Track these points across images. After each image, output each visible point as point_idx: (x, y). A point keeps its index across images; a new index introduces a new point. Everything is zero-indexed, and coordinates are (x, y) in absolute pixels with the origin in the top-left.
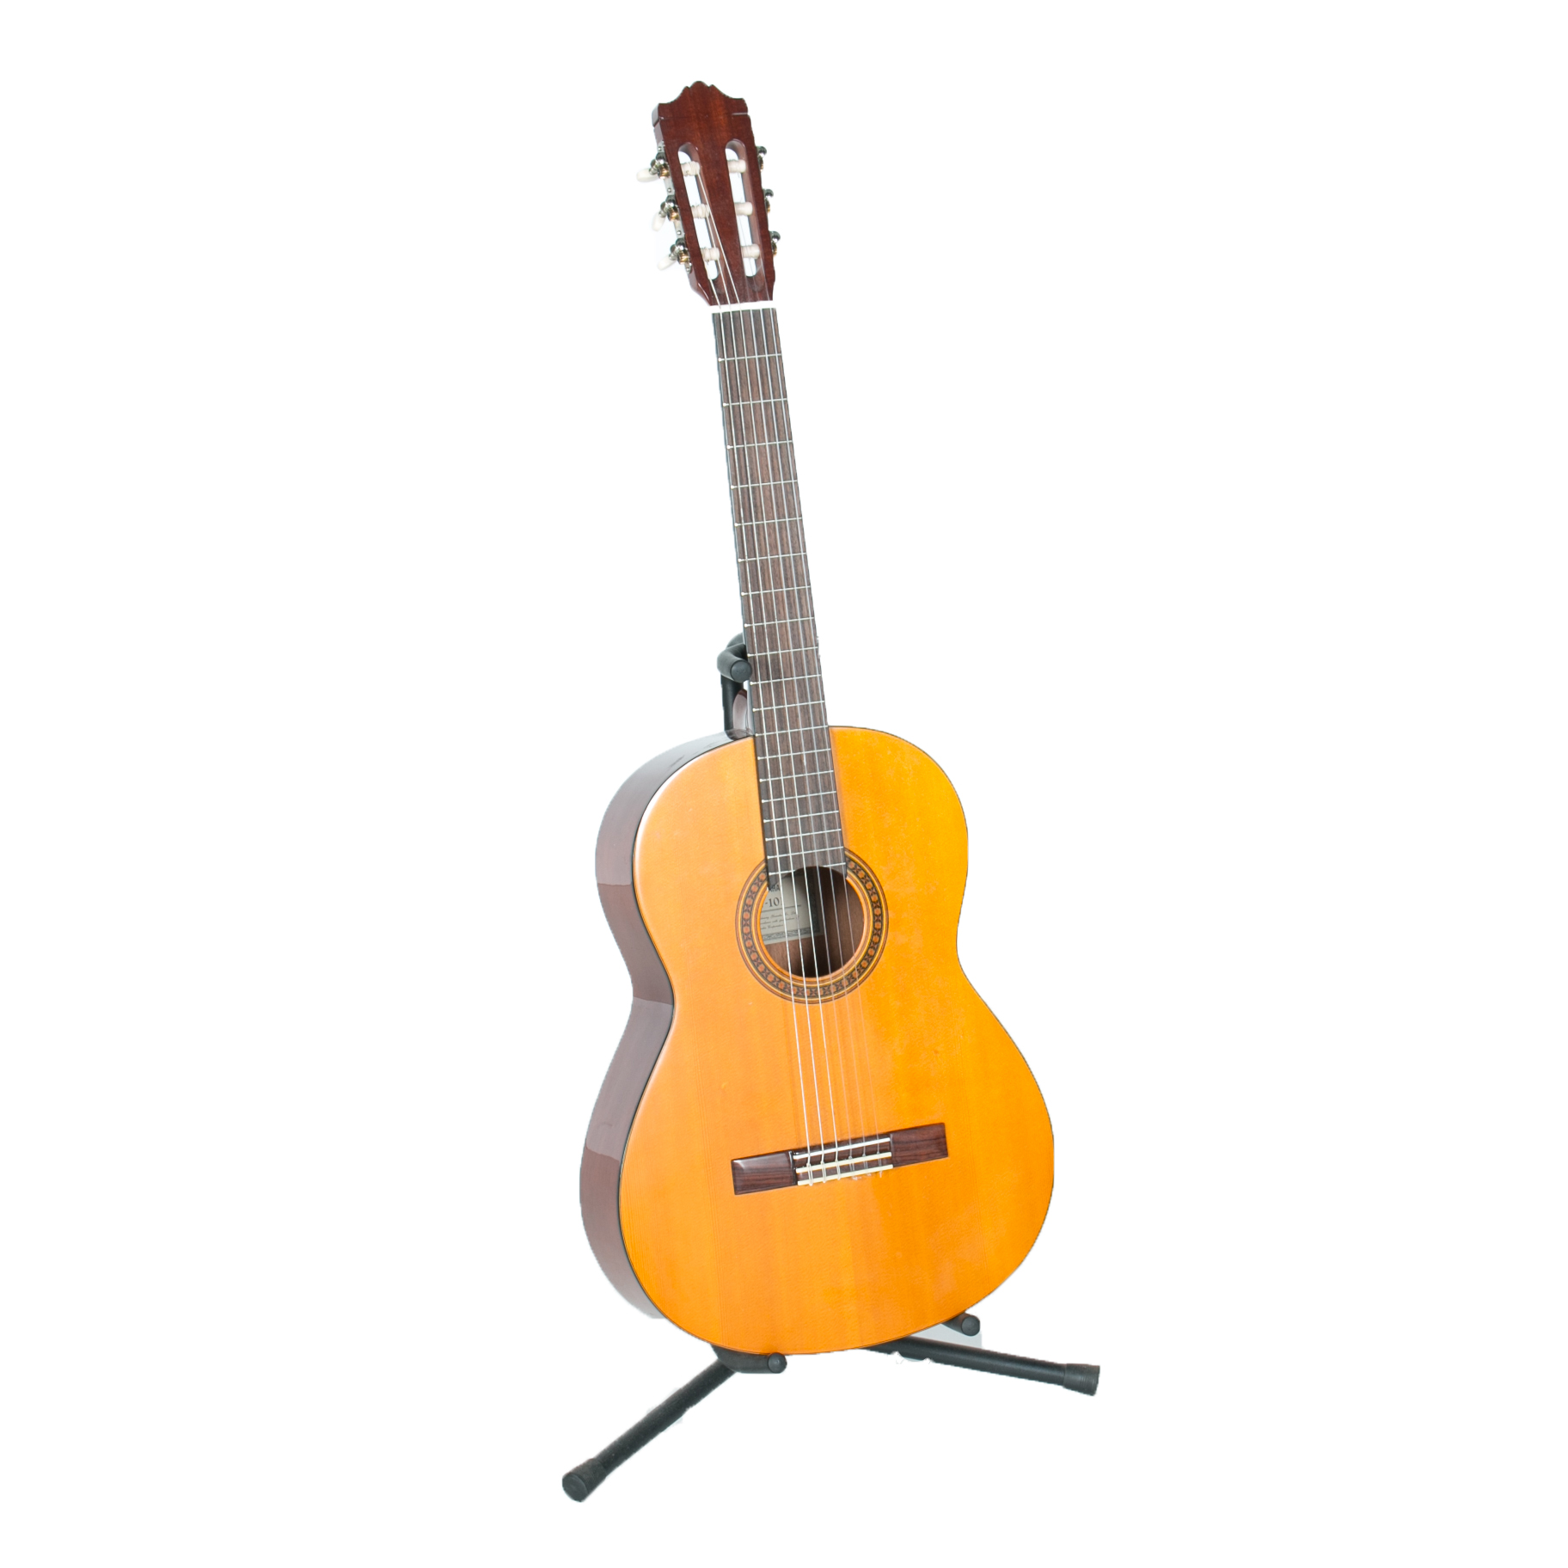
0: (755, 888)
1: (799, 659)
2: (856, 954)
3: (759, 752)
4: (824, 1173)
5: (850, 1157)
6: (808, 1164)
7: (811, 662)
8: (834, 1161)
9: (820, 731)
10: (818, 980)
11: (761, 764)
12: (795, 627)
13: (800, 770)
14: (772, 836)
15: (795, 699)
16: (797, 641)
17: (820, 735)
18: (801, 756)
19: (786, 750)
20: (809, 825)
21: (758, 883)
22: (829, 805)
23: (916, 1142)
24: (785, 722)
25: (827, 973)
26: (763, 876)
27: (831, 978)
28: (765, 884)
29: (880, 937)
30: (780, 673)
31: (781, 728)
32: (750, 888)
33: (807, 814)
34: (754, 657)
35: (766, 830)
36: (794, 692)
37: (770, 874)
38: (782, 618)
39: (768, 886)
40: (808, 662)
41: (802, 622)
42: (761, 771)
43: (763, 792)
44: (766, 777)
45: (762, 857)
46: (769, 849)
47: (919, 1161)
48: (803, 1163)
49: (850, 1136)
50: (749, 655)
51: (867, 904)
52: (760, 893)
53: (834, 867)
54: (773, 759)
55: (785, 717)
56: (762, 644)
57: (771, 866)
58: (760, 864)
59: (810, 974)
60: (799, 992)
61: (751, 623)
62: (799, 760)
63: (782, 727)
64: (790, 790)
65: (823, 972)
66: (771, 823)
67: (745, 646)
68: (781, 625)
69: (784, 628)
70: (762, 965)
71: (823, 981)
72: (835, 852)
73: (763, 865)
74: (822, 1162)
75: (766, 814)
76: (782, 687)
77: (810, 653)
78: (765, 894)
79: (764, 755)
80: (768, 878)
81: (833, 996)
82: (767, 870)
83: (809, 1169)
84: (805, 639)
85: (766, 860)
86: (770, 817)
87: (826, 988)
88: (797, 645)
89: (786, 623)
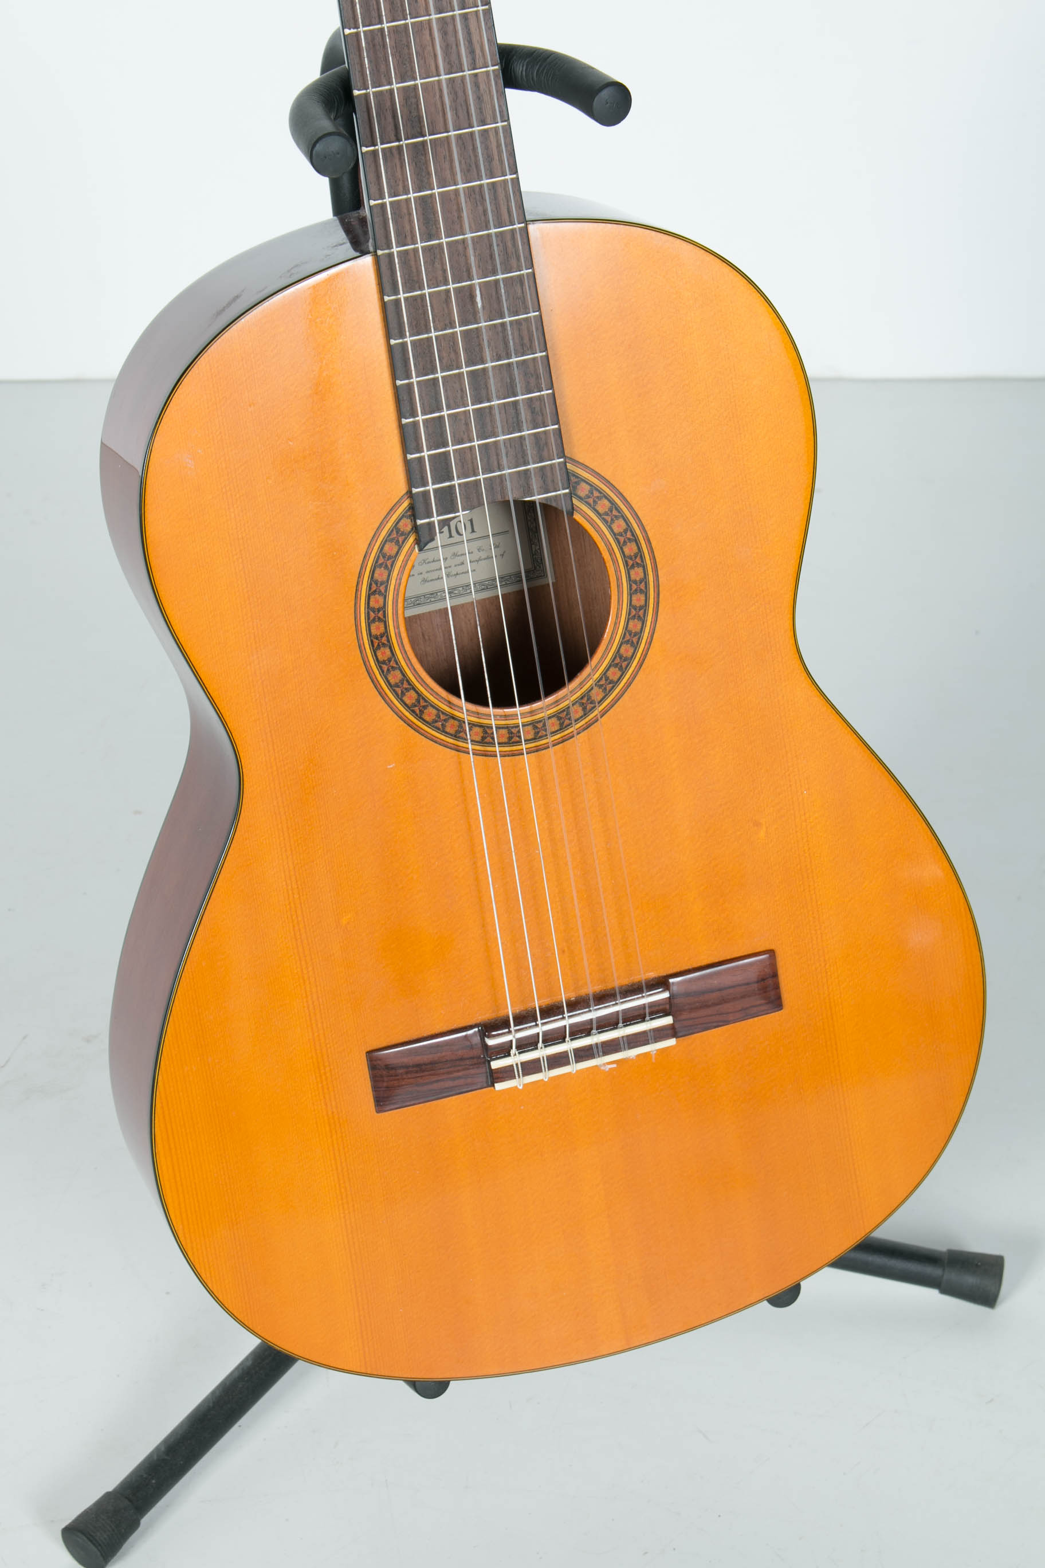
0: (390, 549)
1: (460, 93)
2: (594, 662)
3: (387, 287)
4: (544, 1064)
5: (594, 1031)
6: (514, 1051)
7: (486, 98)
8: (564, 1041)
9: (508, 237)
10: (519, 713)
11: (391, 309)
12: (450, 28)
13: (469, 315)
14: (419, 450)
15: (453, 174)
16: (454, 57)
17: (509, 244)
18: (471, 288)
19: (441, 278)
20: (493, 421)
21: (396, 536)
22: (533, 381)
23: (720, 990)
24: (437, 222)
25: (537, 698)
26: (406, 525)
27: (545, 707)
28: (411, 539)
29: (643, 623)
30: (422, 127)
31: (429, 235)
32: (382, 548)
33: (489, 401)
34: (367, 96)
35: (408, 439)
36: (452, 161)
37: (419, 522)
38: (422, 11)
39: (418, 541)
40: (479, 99)
41: (465, 17)
42: (393, 324)
43: (399, 364)
44: (402, 335)
45: (402, 488)
46: (413, 473)
47: (726, 1023)
48: (504, 1051)
49: (591, 988)
50: (356, 93)
51: (615, 561)
52: (401, 558)
53: (546, 499)
54: (415, 298)
55: (435, 213)
56: (383, 68)
57: (420, 507)
58: (399, 503)
59: (503, 700)
60: (485, 738)
61: (357, 27)
62: (467, 296)
63: (430, 233)
64: (453, 355)
65: (529, 696)
66: (415, 424)
67: (348, 72)
68: (419, 27)
69: (427, 32)
70: (412, 693)
71: (532, 713)
72: (548, 469)
73: (406, 504)
74: (540, 1044)
75: (406, 408)
76: (426, 154)
77: (481, 80)
78: (412, 557)
79: (396, 292)
80: (416, 528)
81: (550, 739)
82: (413, 512)
83: (515, 1059)
84: (472, 52)
85: (409, 494)
86: (414, 414)
87: (540, 725)
88: (453, 66)
89: (429, 21)
